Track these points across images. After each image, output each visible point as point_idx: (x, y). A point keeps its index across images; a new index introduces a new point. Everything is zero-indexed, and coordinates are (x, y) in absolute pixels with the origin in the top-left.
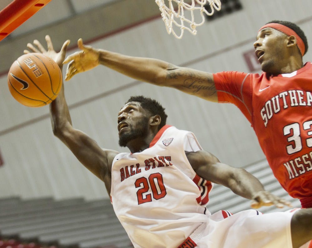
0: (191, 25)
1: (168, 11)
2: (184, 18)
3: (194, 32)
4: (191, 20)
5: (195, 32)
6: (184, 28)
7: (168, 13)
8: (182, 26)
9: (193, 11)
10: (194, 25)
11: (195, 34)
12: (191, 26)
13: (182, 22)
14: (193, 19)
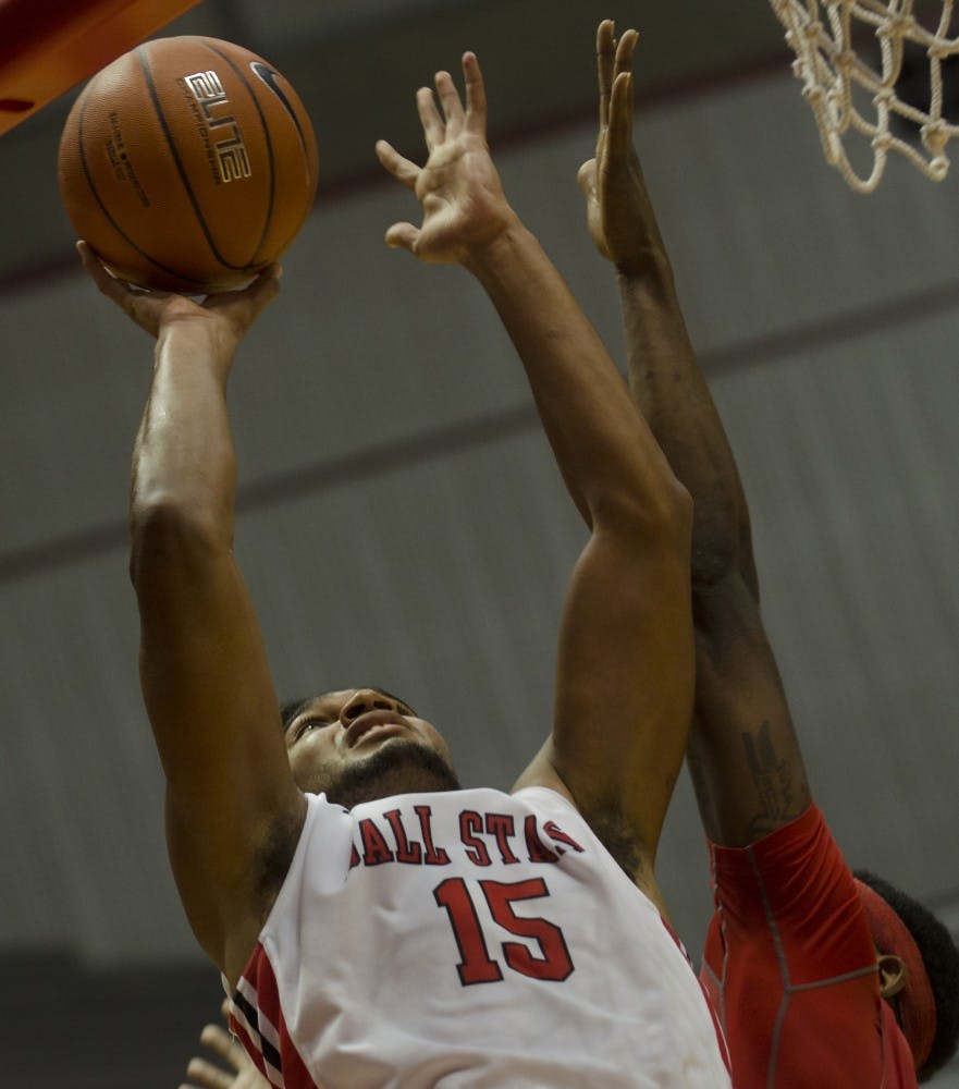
0: (923, 129)
1: (832, 58)
2: (893, 98)
3: (938, 167)
4: (925, 109)
5: (940, 166)
6: (888, 142)
7: (831, 68)
8: (881, 132)
9: (942, 62)
10: (941, 128)
11: (941, 174)
12: (924, 137)
13: (883, 116)
14: (936, 102)
